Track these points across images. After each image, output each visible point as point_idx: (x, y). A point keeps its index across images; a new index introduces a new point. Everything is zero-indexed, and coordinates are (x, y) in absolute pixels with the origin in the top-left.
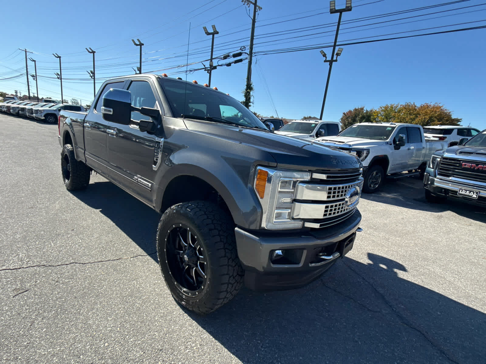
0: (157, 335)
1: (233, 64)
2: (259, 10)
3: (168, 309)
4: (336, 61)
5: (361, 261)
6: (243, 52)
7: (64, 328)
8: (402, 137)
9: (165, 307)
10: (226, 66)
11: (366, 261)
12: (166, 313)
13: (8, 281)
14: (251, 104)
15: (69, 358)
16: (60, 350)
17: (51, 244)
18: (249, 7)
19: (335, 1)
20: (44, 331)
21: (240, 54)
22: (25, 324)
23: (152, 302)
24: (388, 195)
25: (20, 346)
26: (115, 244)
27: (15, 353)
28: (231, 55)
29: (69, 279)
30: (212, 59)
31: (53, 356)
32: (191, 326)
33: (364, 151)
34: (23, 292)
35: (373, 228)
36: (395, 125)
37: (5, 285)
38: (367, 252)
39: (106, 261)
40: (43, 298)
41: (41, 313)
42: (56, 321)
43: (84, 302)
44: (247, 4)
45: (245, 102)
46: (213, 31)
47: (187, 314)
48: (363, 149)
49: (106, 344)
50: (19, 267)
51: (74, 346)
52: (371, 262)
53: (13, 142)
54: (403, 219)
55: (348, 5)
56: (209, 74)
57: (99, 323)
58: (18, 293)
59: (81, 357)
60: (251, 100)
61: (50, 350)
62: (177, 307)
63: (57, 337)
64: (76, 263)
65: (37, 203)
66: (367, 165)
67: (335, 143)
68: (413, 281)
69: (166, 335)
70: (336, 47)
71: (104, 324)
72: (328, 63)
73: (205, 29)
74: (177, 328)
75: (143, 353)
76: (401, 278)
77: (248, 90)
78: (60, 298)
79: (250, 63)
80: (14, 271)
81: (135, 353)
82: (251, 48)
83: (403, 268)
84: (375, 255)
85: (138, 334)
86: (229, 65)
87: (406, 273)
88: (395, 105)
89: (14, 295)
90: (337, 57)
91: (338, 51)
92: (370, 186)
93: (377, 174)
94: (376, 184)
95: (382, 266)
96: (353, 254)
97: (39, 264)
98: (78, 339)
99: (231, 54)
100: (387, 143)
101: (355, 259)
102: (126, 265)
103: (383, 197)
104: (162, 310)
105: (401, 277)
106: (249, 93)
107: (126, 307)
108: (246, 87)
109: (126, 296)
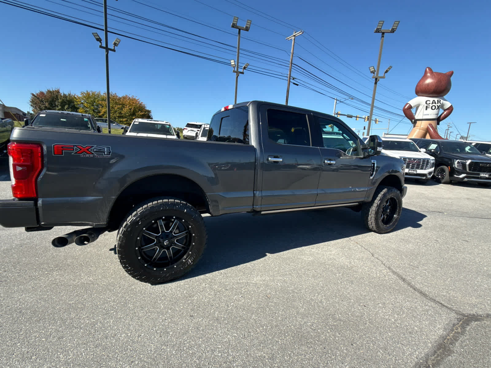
4: (114, 50)
70: (109, 33)
72: (104, 50)
88: (97, 93)
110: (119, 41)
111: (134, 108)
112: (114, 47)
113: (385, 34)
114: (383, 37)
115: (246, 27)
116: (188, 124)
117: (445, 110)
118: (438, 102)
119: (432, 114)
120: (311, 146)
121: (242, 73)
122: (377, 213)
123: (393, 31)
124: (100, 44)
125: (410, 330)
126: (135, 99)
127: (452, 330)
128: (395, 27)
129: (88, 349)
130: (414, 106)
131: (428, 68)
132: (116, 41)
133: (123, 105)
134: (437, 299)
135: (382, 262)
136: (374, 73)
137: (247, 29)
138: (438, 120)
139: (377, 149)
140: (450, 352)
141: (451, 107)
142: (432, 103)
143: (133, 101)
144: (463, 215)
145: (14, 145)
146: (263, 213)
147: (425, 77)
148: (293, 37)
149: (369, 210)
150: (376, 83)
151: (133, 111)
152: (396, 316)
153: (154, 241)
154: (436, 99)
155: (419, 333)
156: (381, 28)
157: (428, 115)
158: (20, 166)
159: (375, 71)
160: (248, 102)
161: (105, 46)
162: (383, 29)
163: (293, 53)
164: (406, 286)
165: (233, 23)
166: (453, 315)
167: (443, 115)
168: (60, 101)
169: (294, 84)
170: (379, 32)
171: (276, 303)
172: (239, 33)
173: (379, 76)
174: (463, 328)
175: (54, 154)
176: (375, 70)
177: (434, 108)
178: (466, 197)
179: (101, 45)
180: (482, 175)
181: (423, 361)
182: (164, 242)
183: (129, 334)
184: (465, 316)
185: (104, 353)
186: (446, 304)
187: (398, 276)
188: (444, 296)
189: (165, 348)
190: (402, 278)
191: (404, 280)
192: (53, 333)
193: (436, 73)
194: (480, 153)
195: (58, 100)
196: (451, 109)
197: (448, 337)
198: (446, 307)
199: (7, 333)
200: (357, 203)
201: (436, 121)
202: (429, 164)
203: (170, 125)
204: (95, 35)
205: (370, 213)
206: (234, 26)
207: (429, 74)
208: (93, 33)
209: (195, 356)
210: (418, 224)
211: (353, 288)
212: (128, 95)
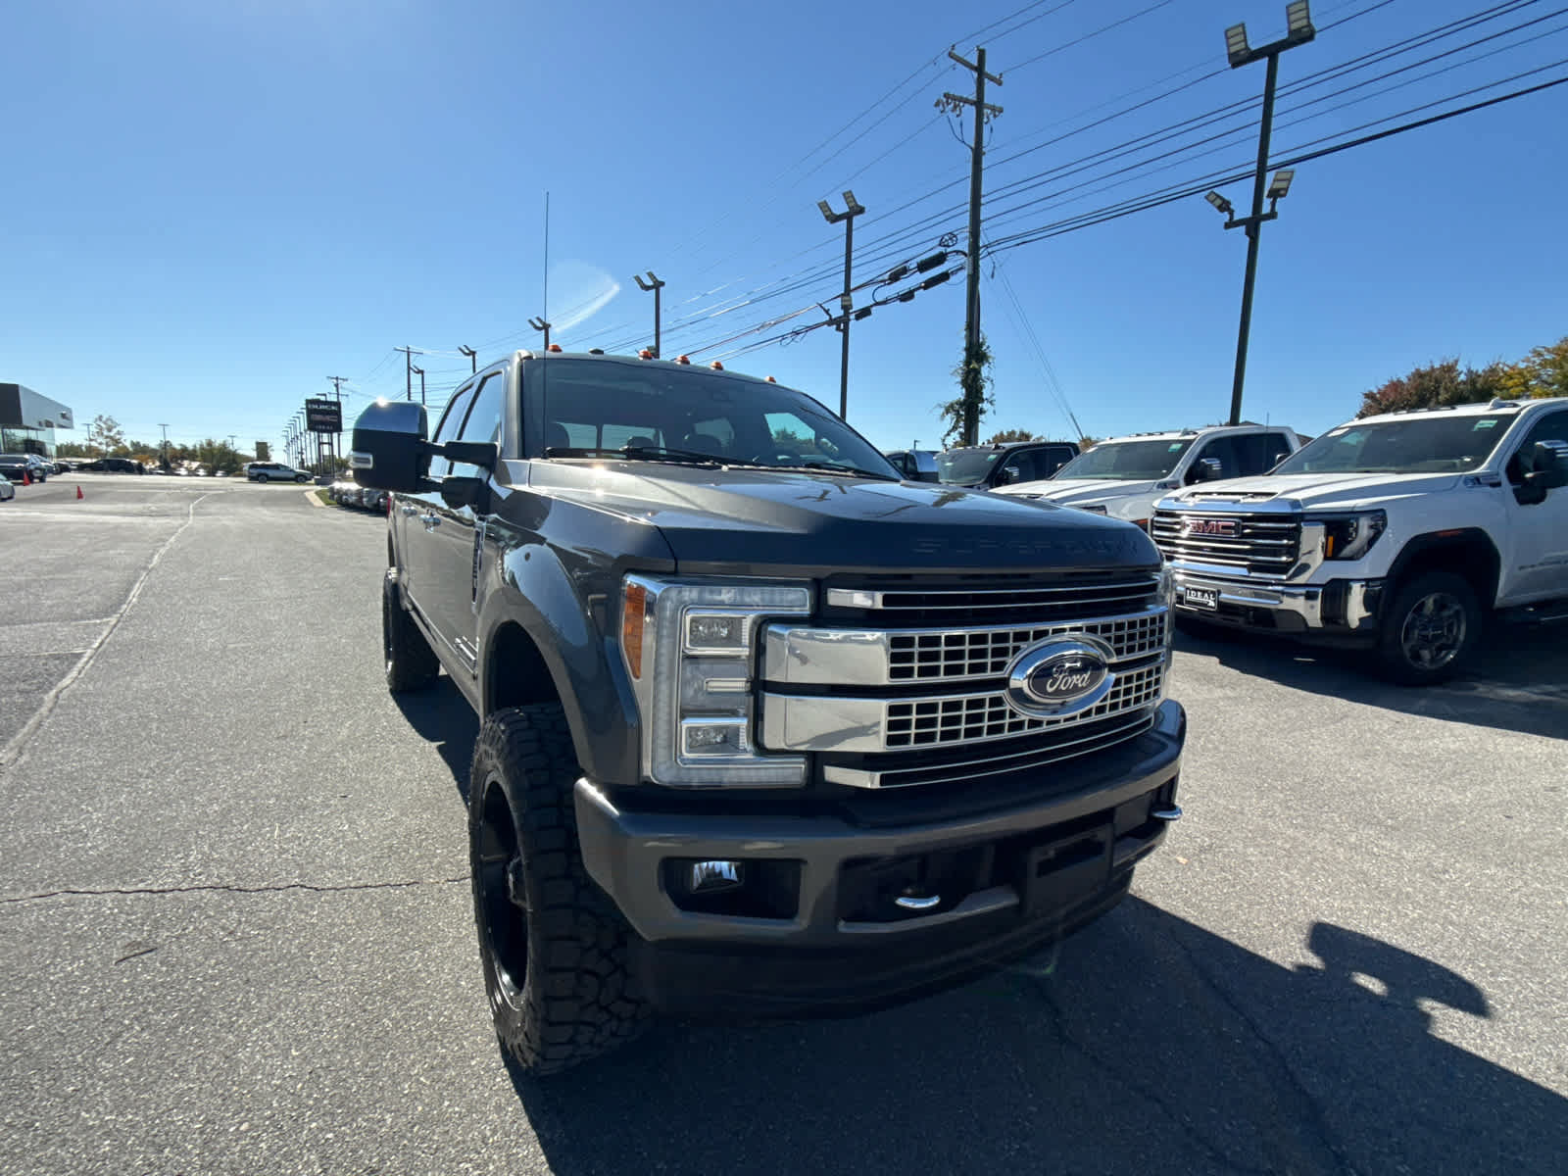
0: (389, 1121)
1: (922, 290)
2: (995, 116)
3: (463, 1047)
4: (1272, 215)
5: (1270, 955)
6: (949, 250)
7: (174, 1062)
8: (1553, 452)
9: (457, 1038)
10: (898, 302)
11: (1291, 952)
12: (449, 1059)
13: (129, 921)
14: (985, 406)
15: (138, 1148)
16: (131, 1120)
17: (272, 832)
18: (958, 116)
19: (1243, 25)
20: (127, 1062)
21: (940, 259)
22: (99, 1038)
23: (430, 1018)
24: (1511, 693)
25: (57, 1095)
26: (426, 839)
27: (35, 1112)
28: (912, 267)
29: (260, 929)
30: (848, 291)
31: (108, 1134)
32: (499, 1108)
33: (1357, 520)
34: (142, 954)
35: (1379, 823)
36: (1515, 405)
37: (117, 931)
38: (1313, 917)
39: (380, 886)
40: (175, 975)
41: (150, 1013)
42: (168, 1039)
43: (259, 997)
44: (953, 111)
45: (965, 400)
46: (848, 210)
47: (509, 1069)
48: (1356, 514)
49: (244, 1127)
50: (172, 887)
51: (168, 1117)
52: (1314, 961)
53: (336, 574)
54: (1553, 789)
55: (1294, 26)
56: (841, 334)
57: (263, 1061)
58: (132, 954)
59: (167, 1150)
60: (985, 397)
61: (110, 1117)
62: (492, 1045)
63: (145, 1085)
64: (302, 886)
65: (303, 724)
66: (1383, 573)
67: (1236, 502)
68: (1503, 1063)
69: (413, 1127)
70: (1268, 174)
71: (272, 1066)
72: (1242, 229)
73: (824, 206)
74: (457, 1109)
75: (320, 1170)
76: (1442, 1042)
77: (974, 365)
78: (213, 978)
79: (974, 279)
80: (155, 895)
81: (300, 1167)
82: (975, 234)
83: (1470, 999)
84: (1350, 933)
85: (340, 1111)
86: (907, 296)
87: (1483, 1021)
89: (121, 957)
90: (1273, 204)
91: (1275, 181)
92: (1417, 657)
93: (1440, 606)
94: (1449, 648)
95: (1363, 980)
96: (1245, 923)
97: (217, 884)
98: (186, 1099)
99: (913, 265)
100: (1477, 480)
101: (1241, 943)
102: (422, 903)
103: (1481, 700)
104: (442, 1048)
105: (1448, 1039)
106: (977, 372)
107: (353, 1024)
108: (964, 353)
109: (370, 994)
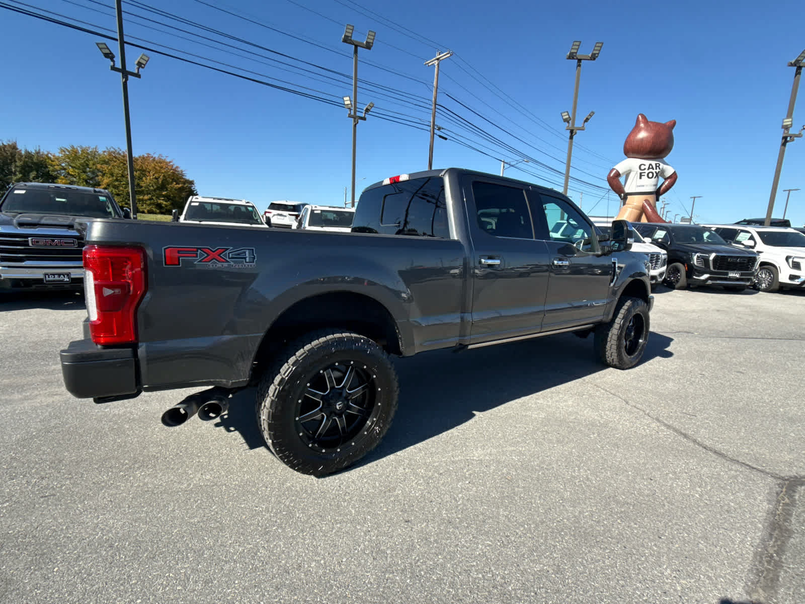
4: (138, 75)
72: (120, 74)
88: (91, 150)
110: (147, 59)
111: (164, 176)
112: (138, 69)
113: (582, 61)
114: (579, 66)
115: (367, 42)
116: (272, 204)
117: (666, 179)
118: (656, 166)
119: (648, 185)
120: (534, 240)
121: (364, 119)
122: (619, 339)
123: (594, 57)
124: (112, 64)
125: (726, 508)
126: (164, 161)
127: (779, 502)
128: (597, 52)
129: (266, 594)
130: (623, 173)
131: (640, 114)
132: (141, 58)
133: (144, 172)
134: (740, 459)
135: (644, 411)
136: (568, 122)
137: (368, 46)
138: (658, 193)
139: (627, 241)
140: (789, 533)
141: (675, 173)
142: (649, 168)
143: (160, 164)
144: (720, 334)
145: (94, 250)
146: (470, 347)
147: (637, 128)
148: (436, 61)
149: (608, 334)
150: (571, 138)
151: (162, 182)
152: (698, 489)
153: (318, 404)
154: (653, 163)
155: (738, 510)
156: (576, 53)
157: (643, 186)
158: (109, 287)
159: (570, 119)
160: (442, 170)
161: (120, 67)
162: (580, 54)
163: (437, 88)
164: (692, 444)
165: (345, 36)
166: (770, 479)
167: (664, 186)
168: (18, 164)
169: (441, 137)
170: (573, 58)
171: (524, 487)
172: (356, 52)
173: (576, 126)
174: (791, 497)
175: (166, 265)
176: (569, 117)
177: (650, 175)
178: (714, 307)
179: (114, 65)
180: (732, 275)
181: (762, 548)
182: (336, 405)
183: (322, 562)
184: (786, 480)
185: (296, 597)
186: (755, 466)
187: (675, 430)
188: (747, 454)
189: (391, 575)
190: (682, 433)
191: (685, 436)
192: (190, 576)
193: (651, 122)
194: (724, 242)
195: (15, 161)
196: (674, 177)
197: (778, 512)
198: (758, 470)
199: (106, 584)
200: (591, 325)
201: (654, 196)
202: (660, 261)
203: (253, 207)
204: (101, 46)
205: (609, 339)
206: (347, 40)
207: (642, 125)
208: (97, 44)
209: (444, 583)
210: (666, 351)
211: (623, 454)
212: (152, 154)
